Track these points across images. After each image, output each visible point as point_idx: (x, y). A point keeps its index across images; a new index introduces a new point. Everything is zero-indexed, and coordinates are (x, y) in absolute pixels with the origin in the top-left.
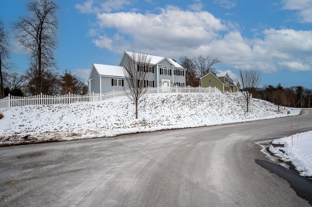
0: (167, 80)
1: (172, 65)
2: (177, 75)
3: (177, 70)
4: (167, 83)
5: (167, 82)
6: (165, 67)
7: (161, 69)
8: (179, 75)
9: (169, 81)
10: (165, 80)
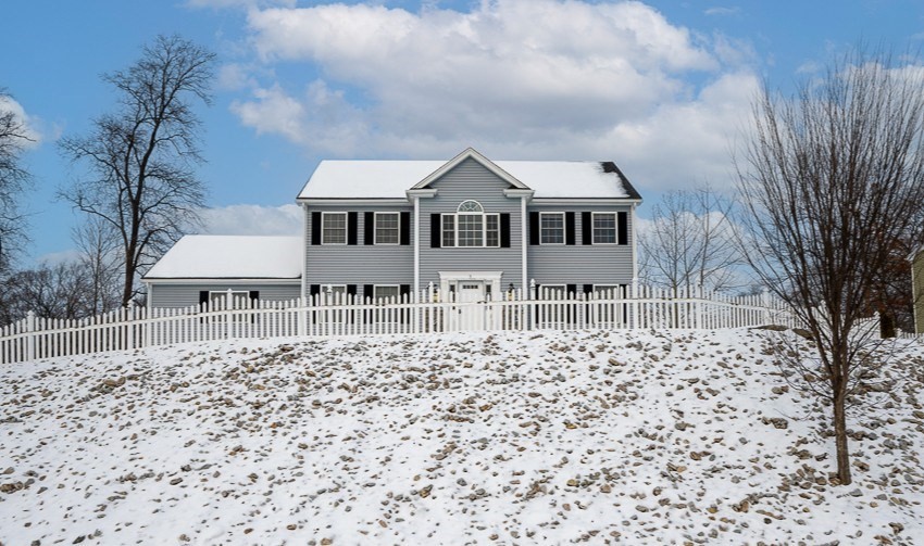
0: (477, 276)
1: (513, 187)
2: (571, 241)
3: (570, 217)
4: (479, 293)
5: (482, 288)
6: (467, 207)
7: (435, 218)
8: (587, 241)
9: (494, 278)
10: (464, 276)
